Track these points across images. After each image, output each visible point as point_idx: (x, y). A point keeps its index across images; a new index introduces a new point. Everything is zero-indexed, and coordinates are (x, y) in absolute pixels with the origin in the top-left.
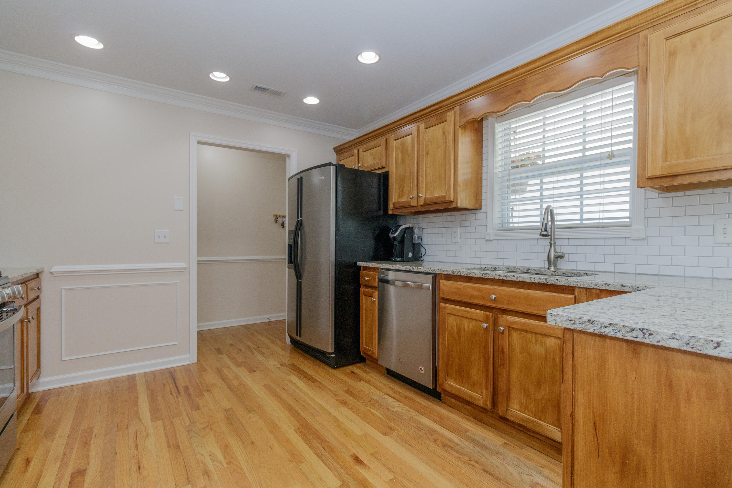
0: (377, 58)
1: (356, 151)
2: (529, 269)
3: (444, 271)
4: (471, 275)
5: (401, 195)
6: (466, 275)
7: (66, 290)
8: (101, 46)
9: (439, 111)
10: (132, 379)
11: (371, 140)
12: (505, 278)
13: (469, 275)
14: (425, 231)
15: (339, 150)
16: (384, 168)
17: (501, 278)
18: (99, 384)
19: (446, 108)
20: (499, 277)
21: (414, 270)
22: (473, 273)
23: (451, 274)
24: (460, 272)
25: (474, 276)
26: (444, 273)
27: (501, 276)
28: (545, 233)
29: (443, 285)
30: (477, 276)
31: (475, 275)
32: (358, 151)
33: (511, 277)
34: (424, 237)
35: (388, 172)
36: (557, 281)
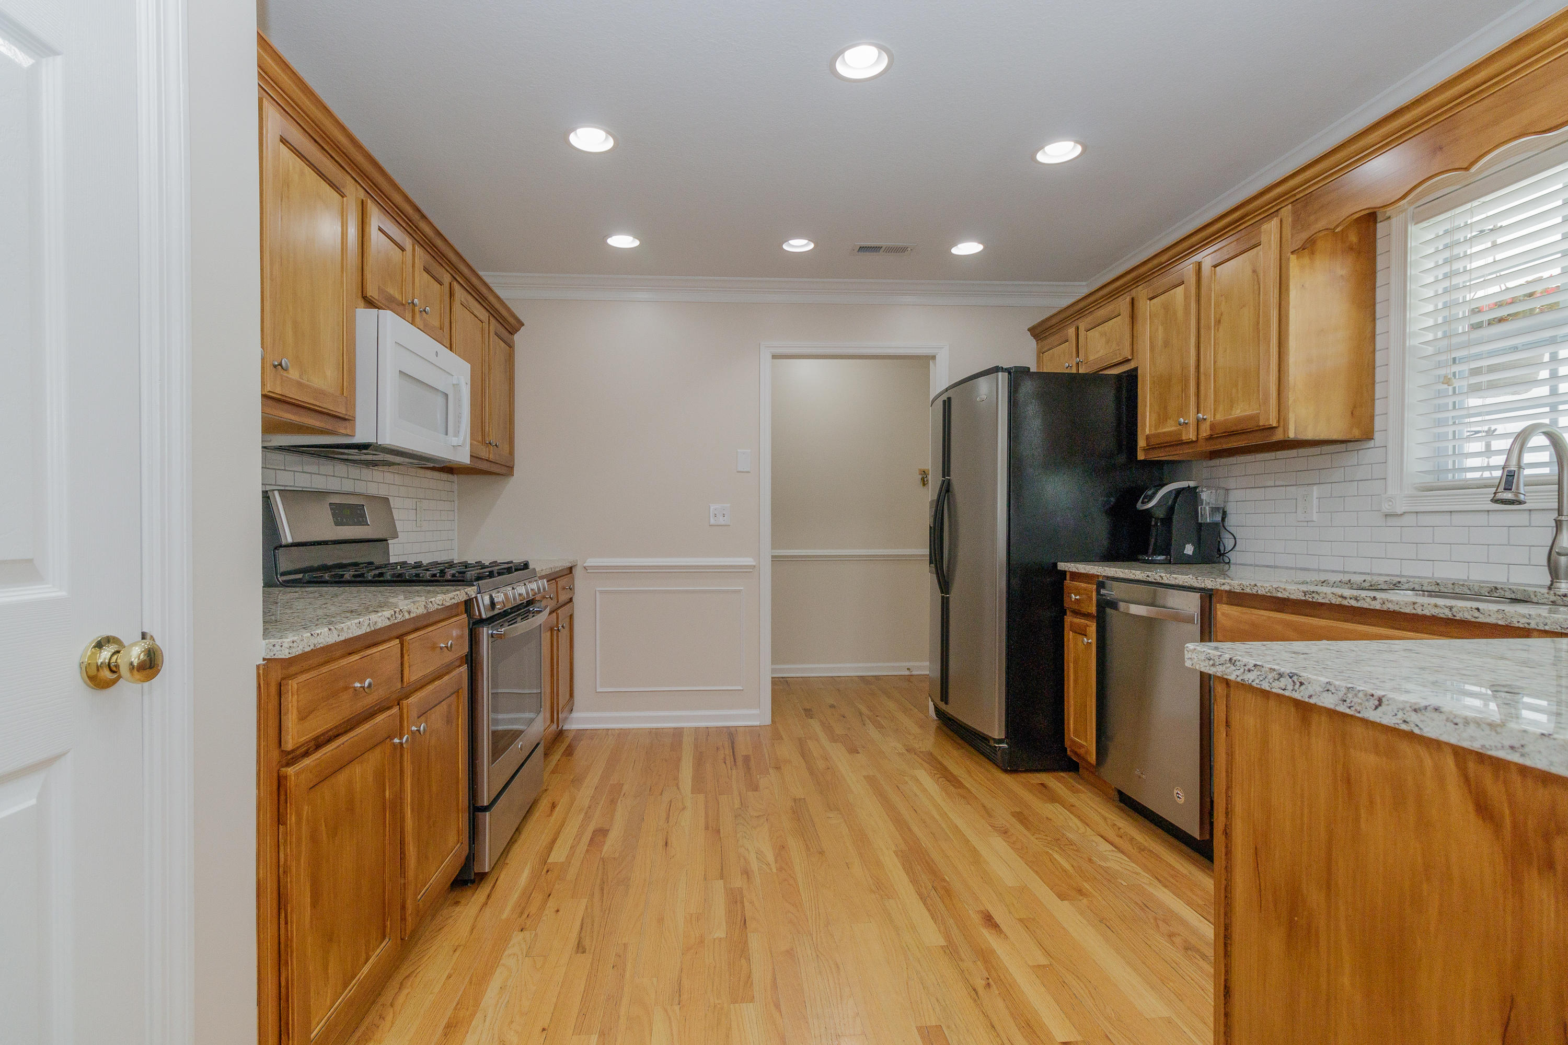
0: (1079, 149)
1: (1071, 331)
2: (1496, 588)
3: (1224, 584)
4: (1279, 595)
5: (1163, 417)
6: (1269, 594)
7: (601, 592)
8: (637, 243)
9: (1244, 223)
10: (678, 734)
11: (1101, 305)
12: (1353, 603)
13: (1274, 595)
14: (1235, 495)
15: (1040, 332)
16: (1128, 361)
17: (1345, 603)
18: (637, 732)
19: (1257, 215)
20: (1340, 599)
21: (1163, 581)
22: (1284, 589)
23: (1238, 591)
24: (1256, 588)
25: (1285, 596)
26: (1222, 588)
27: (1345, 598)
28: (1509, 496)
29: (1223, 614)
30: (1292, 597)
31: (1288, 594)
32: (1077, 328)
33: (1368, 600)
34: (1231, 508)
35: (1136, 369)
36: (1476, 614)
